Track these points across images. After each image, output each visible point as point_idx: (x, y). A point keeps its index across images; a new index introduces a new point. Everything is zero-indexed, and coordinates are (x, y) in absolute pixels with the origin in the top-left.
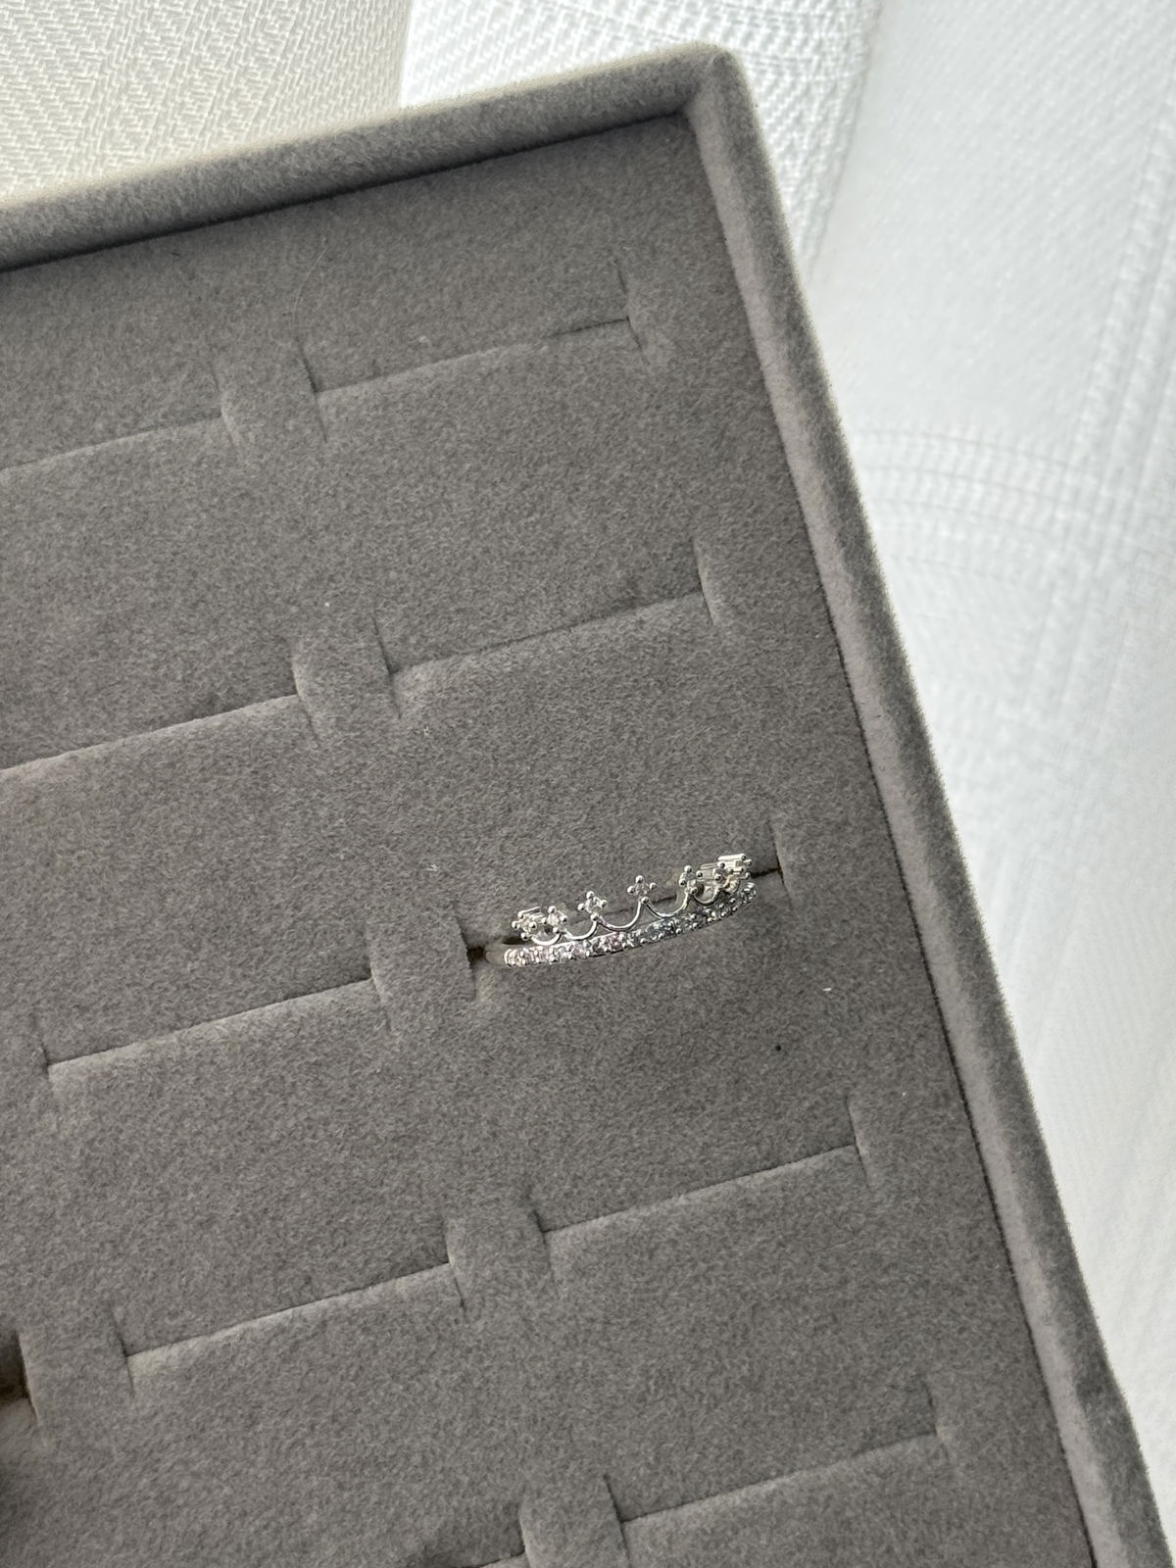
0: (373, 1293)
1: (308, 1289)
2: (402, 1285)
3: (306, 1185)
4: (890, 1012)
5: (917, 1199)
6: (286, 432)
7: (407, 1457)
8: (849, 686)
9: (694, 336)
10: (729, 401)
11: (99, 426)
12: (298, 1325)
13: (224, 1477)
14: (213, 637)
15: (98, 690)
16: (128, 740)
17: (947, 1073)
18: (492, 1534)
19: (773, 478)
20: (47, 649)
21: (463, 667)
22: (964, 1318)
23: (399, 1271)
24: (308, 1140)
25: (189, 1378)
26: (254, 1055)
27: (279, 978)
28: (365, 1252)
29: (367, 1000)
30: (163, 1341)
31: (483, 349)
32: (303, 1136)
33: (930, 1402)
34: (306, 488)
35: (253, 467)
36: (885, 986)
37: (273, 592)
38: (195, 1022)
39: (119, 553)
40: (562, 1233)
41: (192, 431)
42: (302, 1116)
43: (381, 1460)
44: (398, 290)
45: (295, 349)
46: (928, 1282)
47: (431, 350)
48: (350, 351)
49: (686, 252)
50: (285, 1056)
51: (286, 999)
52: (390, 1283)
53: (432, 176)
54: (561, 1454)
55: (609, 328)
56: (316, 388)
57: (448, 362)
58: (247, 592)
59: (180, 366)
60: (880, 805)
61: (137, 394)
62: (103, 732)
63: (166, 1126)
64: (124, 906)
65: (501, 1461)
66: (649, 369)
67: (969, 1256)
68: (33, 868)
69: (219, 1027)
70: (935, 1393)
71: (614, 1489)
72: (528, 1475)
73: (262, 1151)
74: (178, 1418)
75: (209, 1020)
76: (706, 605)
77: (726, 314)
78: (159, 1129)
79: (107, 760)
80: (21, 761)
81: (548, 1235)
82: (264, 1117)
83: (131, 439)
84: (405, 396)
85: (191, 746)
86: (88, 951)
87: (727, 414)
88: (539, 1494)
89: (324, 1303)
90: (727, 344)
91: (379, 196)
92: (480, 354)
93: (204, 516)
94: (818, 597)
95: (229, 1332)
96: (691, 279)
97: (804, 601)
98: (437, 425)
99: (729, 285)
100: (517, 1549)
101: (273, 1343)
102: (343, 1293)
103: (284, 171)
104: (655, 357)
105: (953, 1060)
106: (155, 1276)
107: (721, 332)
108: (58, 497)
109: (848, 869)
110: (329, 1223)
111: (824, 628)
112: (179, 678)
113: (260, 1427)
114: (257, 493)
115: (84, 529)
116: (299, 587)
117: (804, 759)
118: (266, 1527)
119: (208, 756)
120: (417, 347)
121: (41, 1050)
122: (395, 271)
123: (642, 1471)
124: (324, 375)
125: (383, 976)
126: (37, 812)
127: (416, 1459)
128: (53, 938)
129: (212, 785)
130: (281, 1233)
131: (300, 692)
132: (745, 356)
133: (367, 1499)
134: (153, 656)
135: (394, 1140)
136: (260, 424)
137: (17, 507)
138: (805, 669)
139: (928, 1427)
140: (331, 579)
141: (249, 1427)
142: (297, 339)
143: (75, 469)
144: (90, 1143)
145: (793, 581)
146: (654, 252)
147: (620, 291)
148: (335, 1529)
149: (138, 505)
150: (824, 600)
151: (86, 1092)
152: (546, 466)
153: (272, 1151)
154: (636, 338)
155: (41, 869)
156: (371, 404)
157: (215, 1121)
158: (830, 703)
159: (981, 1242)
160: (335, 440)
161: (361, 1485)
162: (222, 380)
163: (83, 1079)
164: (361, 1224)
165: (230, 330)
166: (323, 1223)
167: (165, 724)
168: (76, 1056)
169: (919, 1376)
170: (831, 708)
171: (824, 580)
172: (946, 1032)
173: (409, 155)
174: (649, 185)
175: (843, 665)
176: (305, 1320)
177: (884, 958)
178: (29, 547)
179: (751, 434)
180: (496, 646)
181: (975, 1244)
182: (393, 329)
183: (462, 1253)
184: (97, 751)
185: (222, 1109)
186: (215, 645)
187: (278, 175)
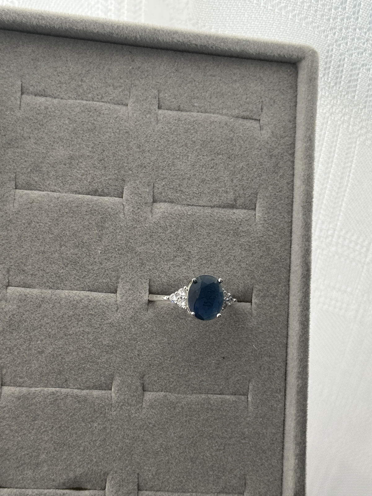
0: (85, 392)
1: (65, 384)
2: (95, 393)
3: (76, 351)
4: (271, 358)
5: (261, 419)
6: (146, 117)
7: (79, 447)
8: (290, 254)
9: (278, 132)
10: (282, 155)
11: (90, 95)
12: (59, 394)
13: (20, 434)
14: (103, 172)
15: (63, 176)
16: (66, 194)
17: (282, 383)
18: (97, 481)
19: (288, 183)
20: (51, 158)
21: (176, 208)
22: (264, 461)
23: (95, 388)
24: (81, 337)
25: (19, 399)
26: (73, 305)
27: (88, 284)
28: (87, 378)
29: (113, 300)
30: (15, 385)
31: (213, 114)
32: (80, 335)
33: (245, 484)
34: (147, 137)
35: (132, 124)
36: (272, 350)
37: (126, 165)
38: (58, 288)
39: (83, 136)
40: (149, 393)
41: (117, 107)
42: (81, 329)
43: (70, 445)
44: (193, 87)
45: (157, 94)
46: (256, 446)
47: (198, 108)
48: (173, 100)
49: (284, 106)
50: (82, 309)
51: (88, 291)
52: (91, 391)
53: (215, 56)
54: (127, 462)
55: (253, 121)
56: (159, 108)
57: (202, 114)
58: (118, 162)
59: (120, 86)
60: (288, 293)
61: (104, 90)
62: (60, 189)
63: (38, 318)
64: (48, 245)
65: (108, 458)
66: (261, 137)
67: (271, 442)
68: (24, 224)
69: (64, 293)
70: (247, 482)
71: (139, 479)
72: (115, 465)
73: (66, 336)
74: (12, 410)
75: (62, 290)
76: (255, 215)
77: (290, 129)
78: (36, 318)
79: (58, 198)
80: (31, 190)
81: (145, 392)
82: (69, 325)
83: (98, 103)
84: (186, 119)
85: (85, 203)
86: (32, 255)
87: (281, 159)
88: (116, 472)
89: (69, 390)
90: (287, 138)
91: (198, 57)
92: (212, 115)
93: (113, 134)
94: (290, 224)
95: (37, 389)
96: (283, 115)
97: (285, 224)
98: (192, 131)
99: (294, 120)
100: (103, 488)
101: (49, 397)
102: (76, 389)
103: (173, 38)
104: (264, 134)
105: (285, 380)
106: (19, 364)
107: (287, 134)
108: (70, 113)
109: (273, 310)
110: (79, 365)
111: (288, 234)
112: (89, 181)
113: (36, 422)
114: (131, 133)
115: (75, 125)
116: (134, 166)
117: (270, 272)
118: (27, 454)
119: (90, 208)
120: (194, 106)
121: (7, 281)
122: (195, 81)
123: (150, 476)
124: (163, 104)
125: (120, 294)
126: (31, 207)
127: (81, 449)
128: (23, 247)
129: (88, 217)
130: (63, 363)
131: (124, 198)
132: (291, 144)
133: (62, 456)
134: (83, 171)
135: (108, 346)
136: (139, 112)
137: (56, 111)
138: (279, 244)
139: (242, 492)
140: (145, 167)
141: (33, 421)
142: (158, 91)
143: (78, 106)
144: (13, 315)
145: (284, 217)
146: (274, 102)
147: (260, 111)
148: (49, 462)
149: (94, 124)
150: (291, 226)
151: (17, 298)
152: (221, 156)
153: (69, 337)
154: (260, 127)
155: (27, 225)
156: (175, 118)
157: (54, 321)
158: (283, 258)
159: (276, 439)
160: (160, 125)
161: (62, 451)
162: (132, 95)
163: (18, 294)
164: (89, 369)
165: (139, 81)
166: (77, 365)
167: (79, 193)
168: (18, 287)
169: (244, 475)
170: (283, 259)
171: (294, 219)
172: (286, 370)
173: (212, 47)
174: (280, 82)
175: (291, 247)
176: (61, 393)
177: (275, 341)
178: (56, 125)
179: (286, 167)
180: (188, 205)
181: (274, 439)
182: (188, 98)
183: (117, 388)
184: (56, 194)
185: (58, 318)
186: (103, 175)
187: (171, 39)
